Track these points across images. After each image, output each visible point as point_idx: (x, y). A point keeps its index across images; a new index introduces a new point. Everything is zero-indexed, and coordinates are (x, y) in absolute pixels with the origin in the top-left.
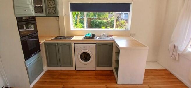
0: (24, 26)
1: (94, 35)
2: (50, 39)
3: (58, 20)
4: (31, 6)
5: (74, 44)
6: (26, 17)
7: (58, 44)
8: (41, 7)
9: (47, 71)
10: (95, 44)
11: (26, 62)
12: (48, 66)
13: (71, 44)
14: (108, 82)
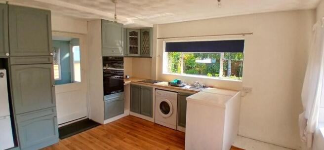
0: (107, 65)
1: (179, 82)
2: (136, 81)
3: (151, 62)
4: (120, 48)
5: (156, 89)
6: (112, 57)
7: (140, 86)
8: (137, 48)
9: (130, 116)
10: (177, 93)
11: (105, 96)
12: (131, 110)
13: (152, 88)
14: (176, 146)
